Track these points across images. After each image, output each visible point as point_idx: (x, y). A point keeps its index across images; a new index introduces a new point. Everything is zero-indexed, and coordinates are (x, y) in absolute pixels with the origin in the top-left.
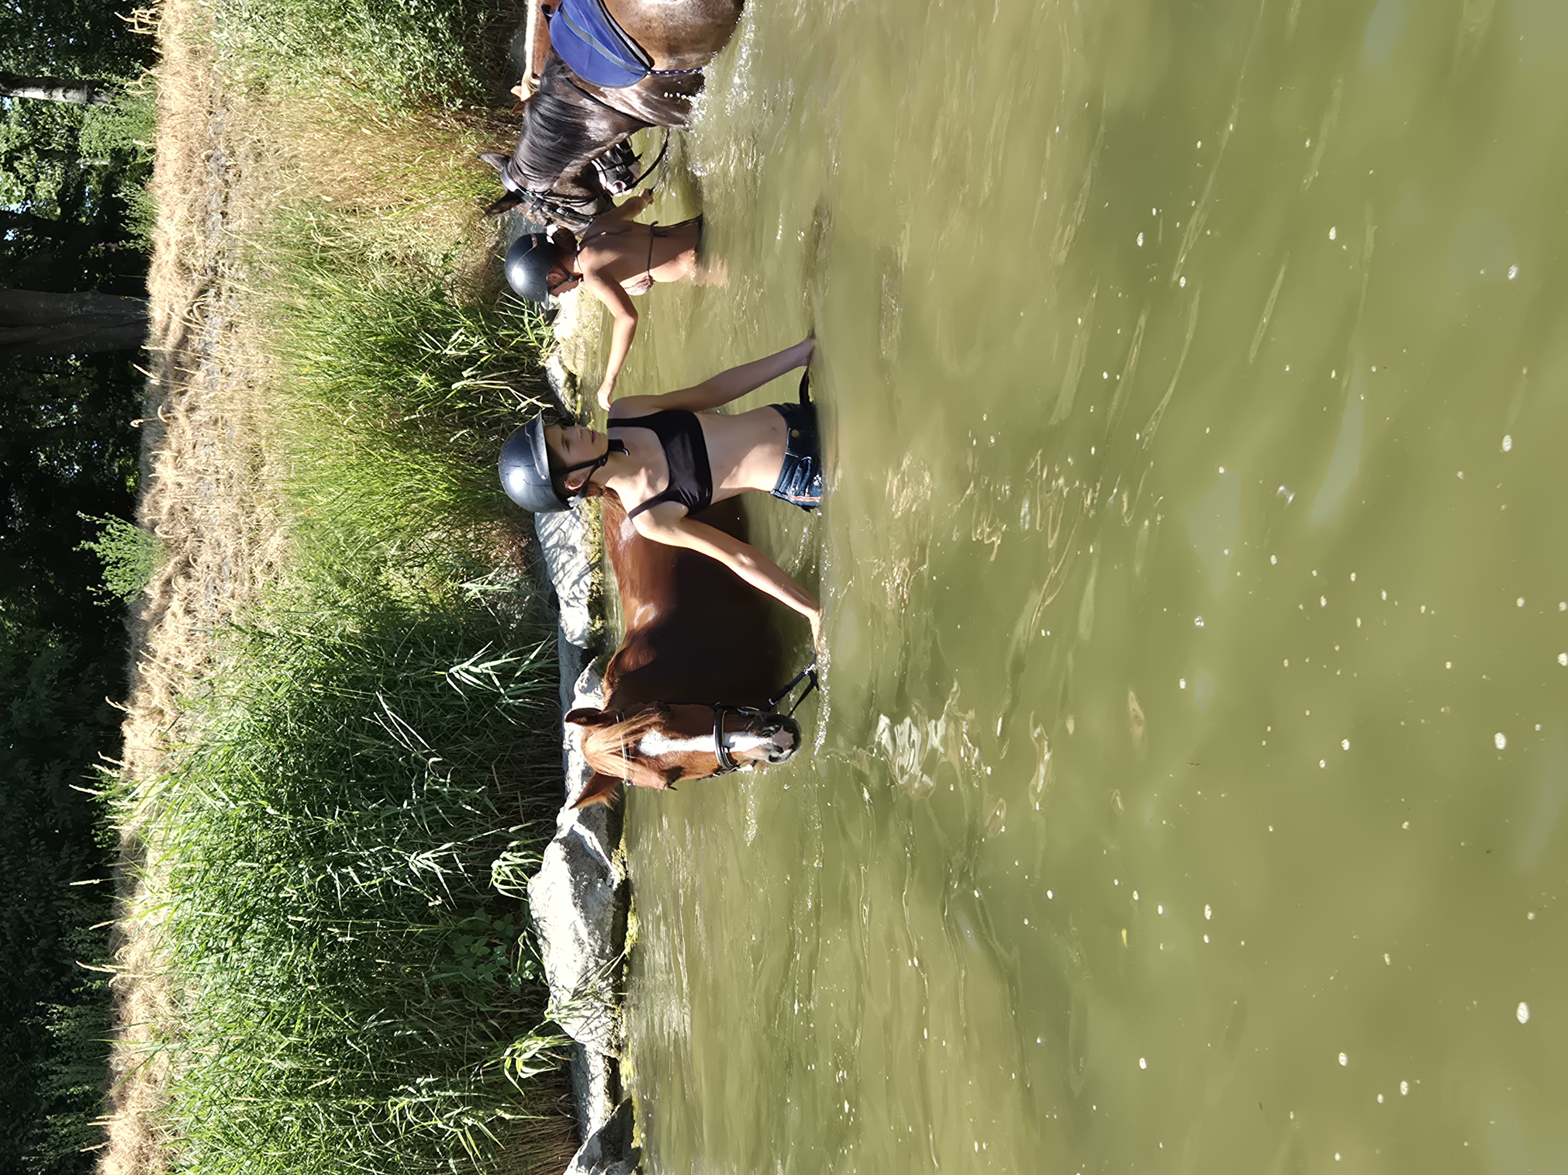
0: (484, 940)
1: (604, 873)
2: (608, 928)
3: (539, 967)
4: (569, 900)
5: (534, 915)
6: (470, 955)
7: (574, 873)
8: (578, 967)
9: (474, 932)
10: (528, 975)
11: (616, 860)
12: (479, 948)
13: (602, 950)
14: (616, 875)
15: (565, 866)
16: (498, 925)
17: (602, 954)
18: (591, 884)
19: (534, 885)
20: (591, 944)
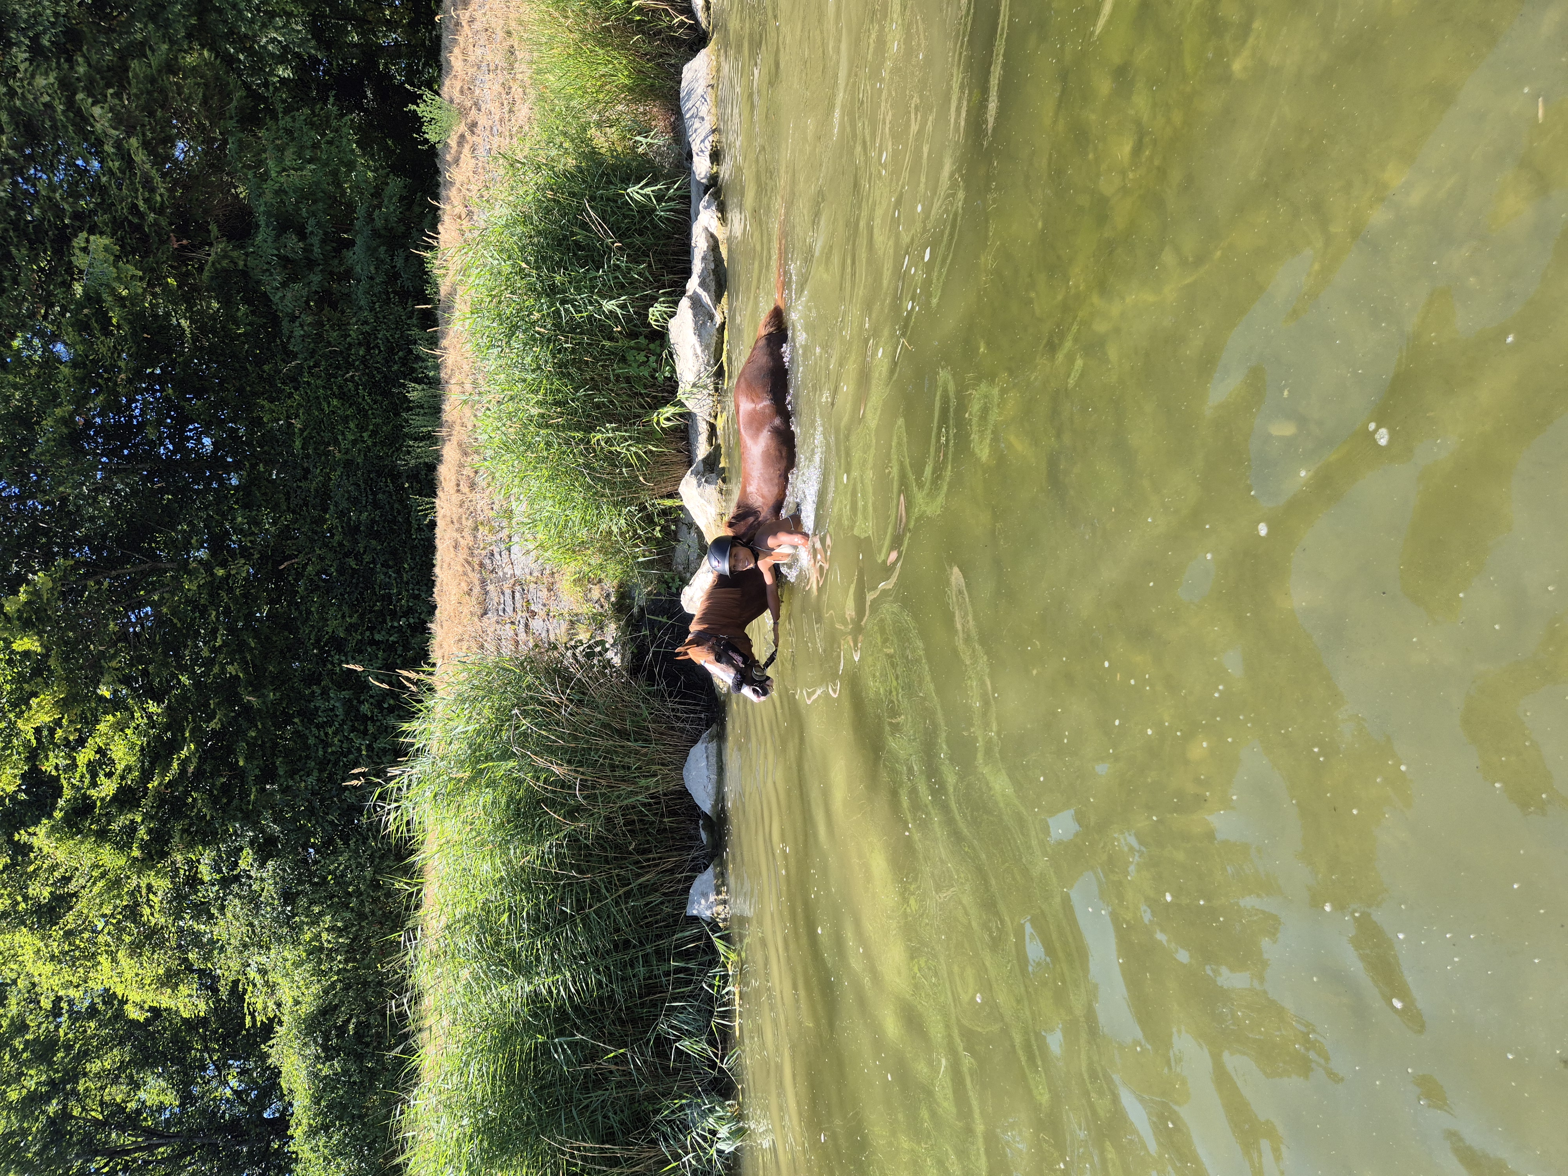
0: (644, 353)
1: (711, 317)
2: (712, 349)
3: (673, 371)
4: (692, 331)
5: (672, 341)
6: (636, 361)
7: (695, 316)
8: (695, 369)
9: (639, 349)
10: (667, 374)
11: (719, 309)
12: (641, 358)
13: (709, 362)
14: (718, 319)
15: (690, 311)
16: (652, 346)
17: (708, 364)
18: (704, 323)
19: (672, 324)
20: (703, 357)
